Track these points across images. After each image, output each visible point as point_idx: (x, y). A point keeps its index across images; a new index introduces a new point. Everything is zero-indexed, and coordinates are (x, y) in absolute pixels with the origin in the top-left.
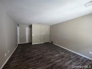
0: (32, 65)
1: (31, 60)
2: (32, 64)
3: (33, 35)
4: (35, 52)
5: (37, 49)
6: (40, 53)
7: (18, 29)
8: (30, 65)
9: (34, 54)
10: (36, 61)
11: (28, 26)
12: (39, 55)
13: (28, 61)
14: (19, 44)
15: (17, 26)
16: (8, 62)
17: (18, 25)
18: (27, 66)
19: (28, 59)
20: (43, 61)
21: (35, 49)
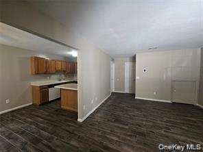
0: (118, 134)
1: (121, 126)
2: (121, 133)
3: (137, 78)
4: (134, 116)
5: (142, 111)
6: (144, 123)
7: (113, 66)
8: (117, 133)
9: (131, 118)
10: (128, 134)
11: (128, 59)
12: (140, 126)
13: (116, 124)
14: (114, 91)
15: (111, 62)
16: (94, 112)
17: (113, 60)
18: (111, 131)
19: (117, 121)
20: (145, 144)
21: (139, 109)
